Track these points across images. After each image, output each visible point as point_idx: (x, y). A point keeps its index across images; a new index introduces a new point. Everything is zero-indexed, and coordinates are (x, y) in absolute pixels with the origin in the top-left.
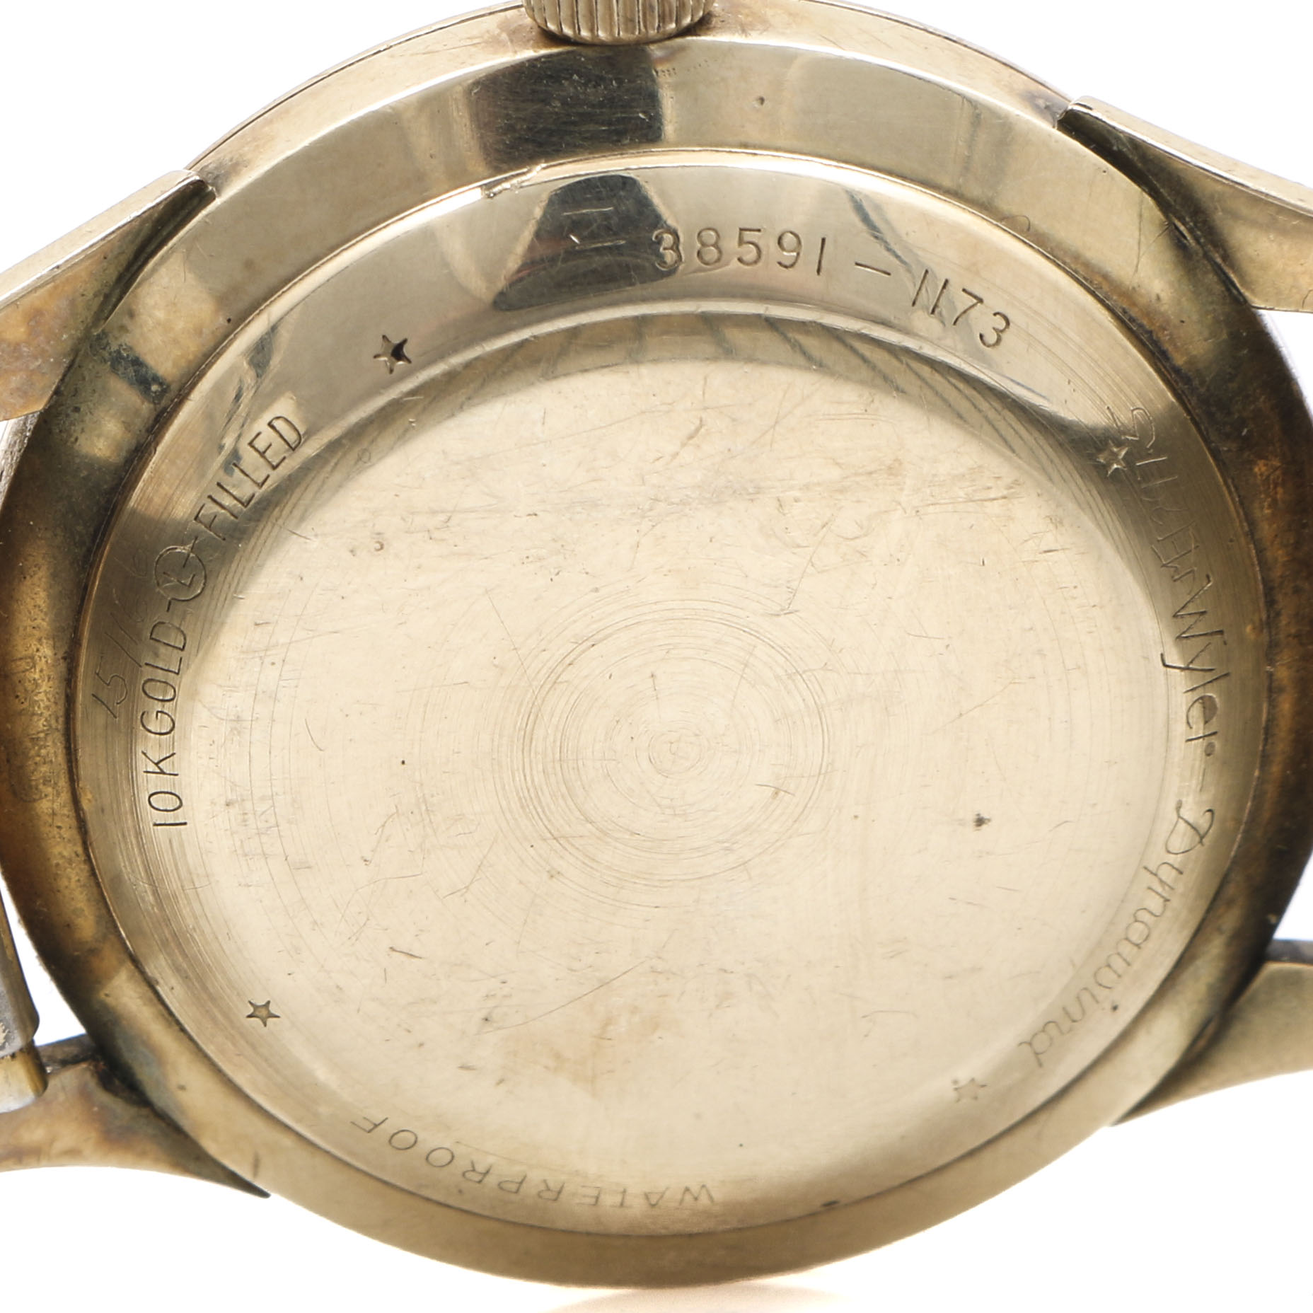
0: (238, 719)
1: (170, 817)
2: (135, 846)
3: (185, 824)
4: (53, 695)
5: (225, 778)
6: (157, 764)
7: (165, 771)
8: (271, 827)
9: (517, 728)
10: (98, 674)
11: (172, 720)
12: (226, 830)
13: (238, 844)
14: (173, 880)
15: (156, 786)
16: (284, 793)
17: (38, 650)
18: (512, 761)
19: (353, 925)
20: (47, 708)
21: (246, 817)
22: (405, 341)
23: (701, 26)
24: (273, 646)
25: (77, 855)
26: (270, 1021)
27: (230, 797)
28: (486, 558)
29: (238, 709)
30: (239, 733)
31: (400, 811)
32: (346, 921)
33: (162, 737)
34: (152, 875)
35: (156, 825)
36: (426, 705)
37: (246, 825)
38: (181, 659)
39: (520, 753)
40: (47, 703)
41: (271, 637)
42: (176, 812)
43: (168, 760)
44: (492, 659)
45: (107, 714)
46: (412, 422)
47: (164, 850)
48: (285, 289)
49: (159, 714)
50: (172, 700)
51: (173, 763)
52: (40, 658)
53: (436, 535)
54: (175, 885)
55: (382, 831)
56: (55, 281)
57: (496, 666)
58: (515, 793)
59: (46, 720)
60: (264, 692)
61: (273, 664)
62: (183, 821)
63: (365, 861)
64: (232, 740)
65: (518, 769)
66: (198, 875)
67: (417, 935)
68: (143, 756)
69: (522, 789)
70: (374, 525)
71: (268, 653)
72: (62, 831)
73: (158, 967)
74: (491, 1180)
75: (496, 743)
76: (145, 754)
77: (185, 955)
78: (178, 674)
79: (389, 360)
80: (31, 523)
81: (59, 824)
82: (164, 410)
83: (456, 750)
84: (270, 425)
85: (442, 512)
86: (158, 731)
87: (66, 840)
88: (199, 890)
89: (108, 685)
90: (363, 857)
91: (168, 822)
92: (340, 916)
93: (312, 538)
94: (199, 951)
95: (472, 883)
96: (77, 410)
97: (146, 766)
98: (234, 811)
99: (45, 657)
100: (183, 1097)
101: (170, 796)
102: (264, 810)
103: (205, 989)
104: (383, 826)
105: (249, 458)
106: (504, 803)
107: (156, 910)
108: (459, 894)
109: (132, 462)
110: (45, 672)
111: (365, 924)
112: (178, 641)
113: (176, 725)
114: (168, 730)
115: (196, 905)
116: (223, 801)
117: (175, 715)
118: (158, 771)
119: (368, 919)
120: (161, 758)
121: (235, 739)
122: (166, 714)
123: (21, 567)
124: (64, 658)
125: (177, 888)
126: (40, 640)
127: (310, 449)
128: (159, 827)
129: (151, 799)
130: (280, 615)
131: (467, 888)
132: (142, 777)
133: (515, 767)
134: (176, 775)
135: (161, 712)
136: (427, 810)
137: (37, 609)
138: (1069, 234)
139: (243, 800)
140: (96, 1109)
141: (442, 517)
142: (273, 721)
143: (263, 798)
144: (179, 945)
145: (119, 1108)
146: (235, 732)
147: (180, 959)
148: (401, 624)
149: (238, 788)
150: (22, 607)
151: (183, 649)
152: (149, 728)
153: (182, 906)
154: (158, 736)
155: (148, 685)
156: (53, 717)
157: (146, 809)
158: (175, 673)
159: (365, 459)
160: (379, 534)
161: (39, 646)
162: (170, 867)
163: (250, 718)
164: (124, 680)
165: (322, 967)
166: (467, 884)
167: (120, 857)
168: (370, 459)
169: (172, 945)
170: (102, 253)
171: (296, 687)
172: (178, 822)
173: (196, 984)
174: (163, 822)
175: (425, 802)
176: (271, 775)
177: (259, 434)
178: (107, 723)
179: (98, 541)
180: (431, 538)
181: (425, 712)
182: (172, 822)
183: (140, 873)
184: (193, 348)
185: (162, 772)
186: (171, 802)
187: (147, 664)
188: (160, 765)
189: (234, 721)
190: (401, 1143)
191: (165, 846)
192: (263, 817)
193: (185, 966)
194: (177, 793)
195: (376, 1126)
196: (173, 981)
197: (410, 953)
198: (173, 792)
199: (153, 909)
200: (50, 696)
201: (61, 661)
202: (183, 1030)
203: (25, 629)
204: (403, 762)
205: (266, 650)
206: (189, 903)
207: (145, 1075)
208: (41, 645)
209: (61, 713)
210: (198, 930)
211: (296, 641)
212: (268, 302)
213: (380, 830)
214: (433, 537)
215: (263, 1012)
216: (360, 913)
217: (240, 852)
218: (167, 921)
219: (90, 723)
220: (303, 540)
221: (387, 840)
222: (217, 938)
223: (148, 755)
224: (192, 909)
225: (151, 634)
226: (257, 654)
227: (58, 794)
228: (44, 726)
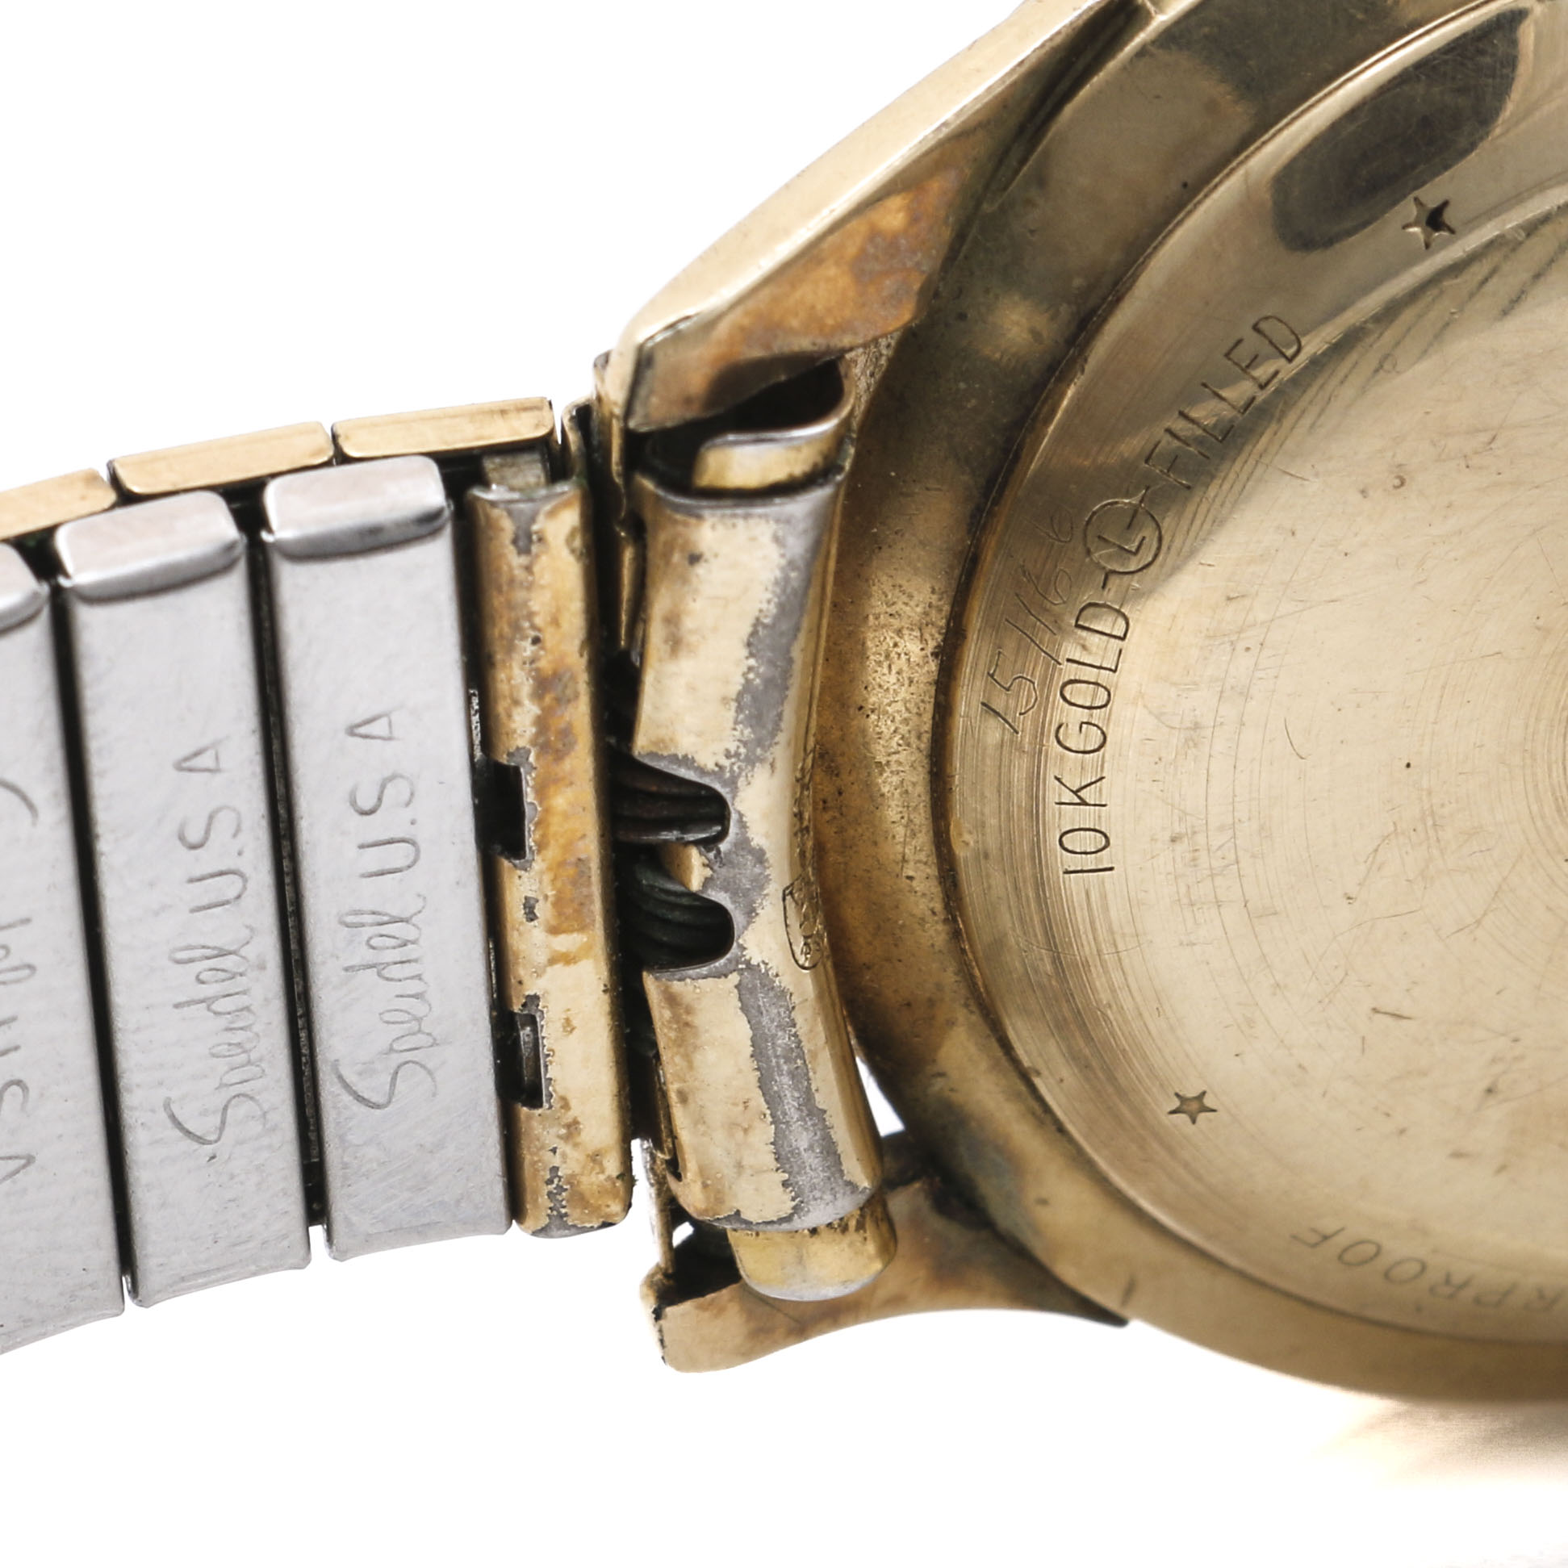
0: (1197, 726)
1: (1090, 862)
2: (1032, 901)
3: (1111, 869)
4: (916, 704)
5: (1172, 806)
6: (1075, 793)
7: (1088, 801)
8: (1228, 866)
9: (1560, 707)
10: (992, 676)
11: (1103, 733)
12: (1169, 874)
13: (1183, 890)
14: (1085, 943)
15: (1073, 824)
16: (1249, 819)
17: (896, 645)
18: (1549, 751)
19: (1327, 984)
20: (906, 721)
21: (1197, 854)
22: (1445, 204)
24: (1249, 626)
25: (934, 913)
26: (1202, 1117)
27: (1177, 830)
28: (1537, 487)
29: (1196, 712)
30: (1196, 745)
31: (1399, 831)
32: (1317, 979)
33: (1087, 756)
34: (1054, 937)
35: (1067, 872)
36: (1444, 687)
37: (1195, 866)
38: (1120, 651)
39: (1561, 739)
40: (906, 715)
41: (1248, 614)
42: (1099, 854)
43: (1093, 786)
44: (1534, 620)
45: (1004, 729)
46: (1453, 313)
47: (1076, 904)
48: (1266, 137)
49: (1084, 726)
50: (1105, 706)
51: (1100, 790)
52: (899, 655)
53: (1475, 461)
54: (1088, 950)
55: (1374, 858)
57: (1538, 628)
58: (1550, 794)
59: (902, 738)
60: (1232, 688)
61: (1248, 649)
62: (1110, 866)
63: (1349, 898)
64: (1186, 754)
65: (1556, 762)
66: (1124, 935)
67: (1408, 990)
68: (1057, 783)
69: (1560, 786)
70: (1394, 456)
71: (1242, 635)
72: (915, 883)
74: (1468, 1294)
75: (1531, 730)
76: (1058, 779)
77: (1088, 1038)
78: (1115, 671)
79: (1424, 231)
80: (893, 474)
81: (911, 873)
82: (1093, 311)
83: (1478, 744)
84: (1256, 328)
85: (1485, 430)
86: (1082, 749)
87: (919, 894)
88: (1123, 955)
89: (1008, 690)
90: (1346, 894)
91: (1085, 868)
92: (1310, 973)
93: (1311, 478)
94: (1111, 1033)
95: (1485, 914)
96: (962, 317)
97: (1060, 795)
98: (1182, 847)
99: (906, 654)
100: (1044, 1215)
101: (1092, 833)
102: (1220, 843)
103: (1112, 1079)
104: (1376, 850)
106: (1535, 808)
107: (1054, 983)
108: (1466, 930)
109: (1045, 386)
110: (904, 675)
111: (1341, 982)
112: (1116, 627)
113: (1108, 739)
114: (1096, 746)
115: (1116, 977)
116: (1167, 836)
117: (1107, 728)
118: (1078, 801)
119: (1347, 974)
120: (1083, 784)
121: (1189, 752)
122: (1094, 725)
123: (875, 534)
124: (935, 655)
125: (1091, 953)
126: (899, 632)
128: (1072, 875)
129: (1064, 839)
130: (1260, 585)
131: (1478, 922)
132: (1051, 809)
133: (1554, 758)
134: (1104, 806)
135: (1087, 723)
136: (1435, 825)
137: (897, 590)
139: (1194, 833)
140: (927, 1240)
141: (1484, 437)
142: (1243, 724)
143: (1221, 828)
144: (1083, 1026)
146: (1191, 744)
147: (1082, 1044)
148: (1420, 583)
149: (1188, 817)
150: (875, 588)
151: (1123, 638)
152: (1068, 745)
153: (1095, 975)
154: (1080, 755)
155: (1069, 687)
156: (913, 733)
157: (1056, 851)
158: (1110, 670)
159: (1387, 366)
160: (1400, 466)
161: (897, 639)
162: (1083, 926)
163: (1212, 724)
164: (1034, 683)
165: (1282, 1041)
166: (1479, 917)
167: (1008, 916)
168: (1394, 366)
169: (1073, 1027)
171: (1276, 677)
172: (1100, 867)
173: (1100, 1075)
174: (1079, 868)
175: (1433, 813)
176: (1235, 796)
177: (1239, 342)
178: (1002, 741)
179: (994, 494)
180: (1468, 467)
181: (1442, 697)
182: (1093, 867)
183: (1036, 936)
185: (1084, 803)
186: (1091, 841)
187: (1069, 660)
188: (1082, 794)
189: (1191, 728)
190: (1356, 1258)
191: (1078, 898)
192: (1219, 853)
193: (1087, 1051)
194: (1103, 830)
195: (1326, 1238)
196: (1066, 1072)
197: (1398, 1013)
198: (1097, 828)
199: (1050, 981)
200: (910, 706)
201: (930, 658)
202: (1061, 1129)
203: (877, 618)
204: (1408, 765)
205: (1239, 632)
206: (1106, 972)
208: (901, 638)
209: (927, 726)
210: (1114, 1007)
211: (1281, 617)
212: (1242, 157)
213: (1372, 856)
214: (1470, 463)
215: (1193, 1106)
216: (1336, 967)
217: (1185, 901)
218: (1069, 997)
220: (1299, 481)
221: (1379, 869)
222: (1141, 1015)
223: (1064, 781)
224: (1109, 980)
225: (1077, 620)
226: (1226, 639)
227: (913, 835)
228: (900, 745)
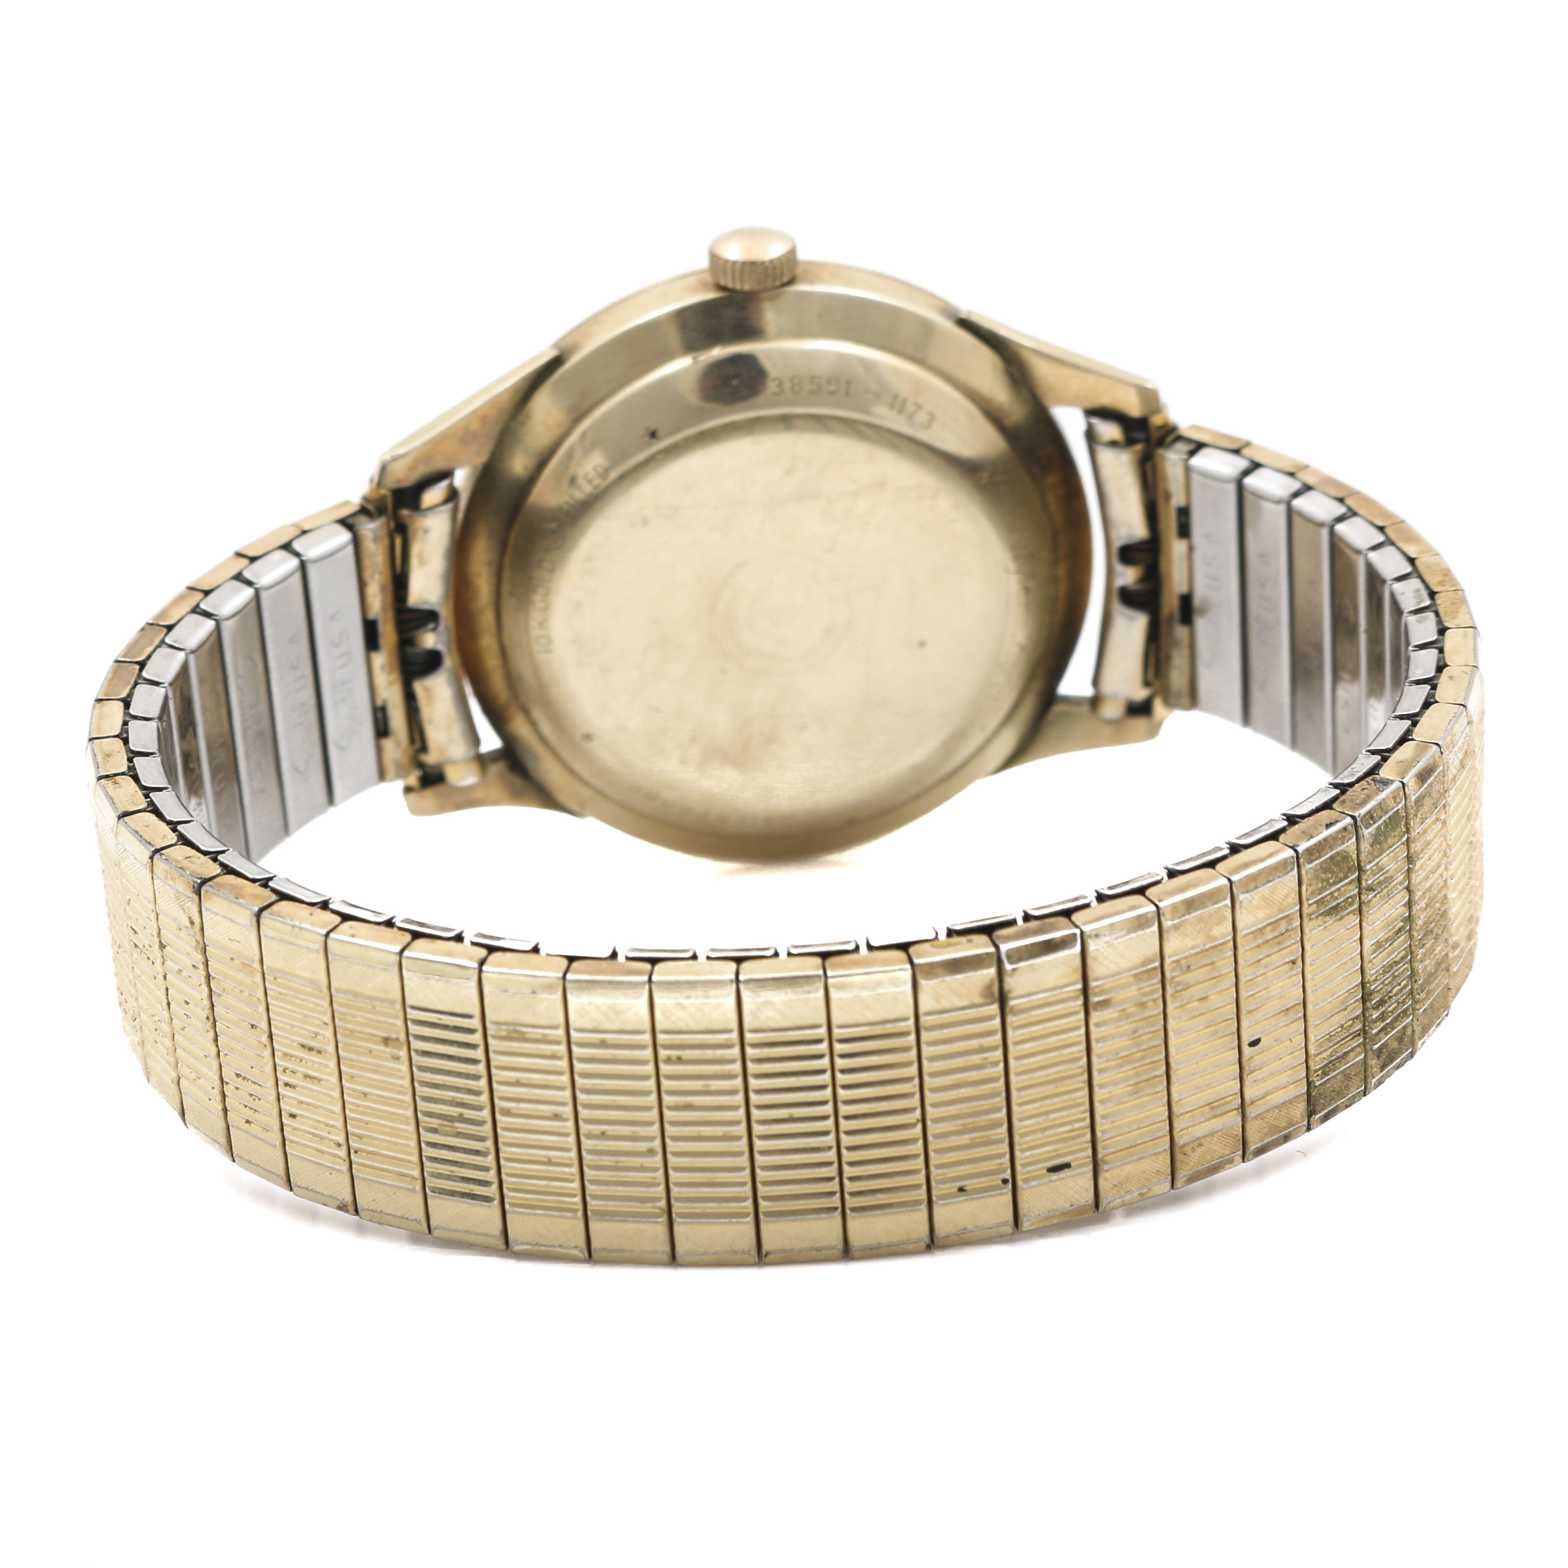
0: (577, 603)
1: (546, 648)
2: (529, 661)
3: (553, 652)
5: (572, 630)
7: (544, 627)
9: (708, 604)
10: (512, 582)
12: (573, 653)
13: (578, 660)
14: (547, 677)
15: (539, 634)
16: (600, 637)
17: (482, 570)
18: (705, 620)
19: (631, 697)
20: (487, 597)
22: (656, 429)
23: (792, 281)
25: (500, 665)
26: (591, 741)
27: (574, 639)
28: (693, 528)
29: (577, 598)
30: (578, 609)
31: (653, 644)
32: (628, 695)
34: (536, 674)
35: (538, 652)
37: (581, 652)
39: (709, 616)
40: (487, 595)
41: (592, 565)
42: (549, 646)
47: (542, 663)
51: (547, 623)
52: (484, 573)
53: (671, 518)
55: (645, 653)
56: (494, 401)
57: (698, 577)
58: (706, 635)
59: (486, 603)
61: (595, 578)
62: (552, 650)
64: (575, 612)
66: (559, 675)
67: (660, 701)
68: (533, 620)
70: (641, 513)
73: (538, 714)
77: (551, 711)
79: (649, 438)
81: (492, 651)
83: (679, 616)
84: (594, 468)
86: (541, 608)
87: (495, 658)
88: (560, 682)
89: (517, 587)
91: (545, 651)
96: (502, 461)
97: (534, 624)
98: (576, 645)
99: (486, 573)
101: (546, 639)
103: (560, 726)
104: (645, 650)
105: (581, 481)
106: (701, 640)
110: (486, 581)
115: (558, 690)
117: (549, 602)
118: (540, 627)
120: (542, 621)
123: (475, 532)
124: (495, 574)
125: (549, 681)
126: (484, 566)
127: (613, 475)
128: (540, 653)
129: (537, 640)
132: (532, 630)
133: (707, 623)
134: (549, 629)
137: (482, 552)
138: (962, 375)
140: (507, 782)
144: (549, 706)
145: (517, 781)
146: (576, 609)
147: (549, 713)
149: (578, 635)
150: (475, 551)
153: (551, 689)
155: (535, 587)
157: (535, 644)
160: (644, 518)
161: (483, 568)
162: (546, 671)
164: (524, 585)
165: (616, 716)
167: (522, 666)
169: (546, 706)
170: (515, 388)
172: (549, 651)
173: (556, 723)
177: (588, 473)
178: (516, 604)
179: (512, 521)
180: (668, 520)
182: (547, 651)
183: (531, 674)
184: (556, 433)
185: (542, 628)
186: (547, 642)
187: (535, 578)
188: (541, 624)
189: (575, 603)
190: (652, 796)
191: (543, 661)
193: (551, 716)
194: (549, 638)
196: (545, 722)
198: (547, 637)
199: (537, 690)
200: (488, 592)
202: (548, 744)
203: (476, 561)
204: (655, 621)
205: (591, 571)
206: (555, 688)
207: (531, 765)
209: (493, 600)
210: (559, 700)
215: (588, 737)
216: (634, 691)
217: (578, 663)
219: (508, 604)
220: (608, 520)
221: (647, 657)
224: (556, 691)
226: (585, 573)
227: (491, 637)
228: (485, 605)
